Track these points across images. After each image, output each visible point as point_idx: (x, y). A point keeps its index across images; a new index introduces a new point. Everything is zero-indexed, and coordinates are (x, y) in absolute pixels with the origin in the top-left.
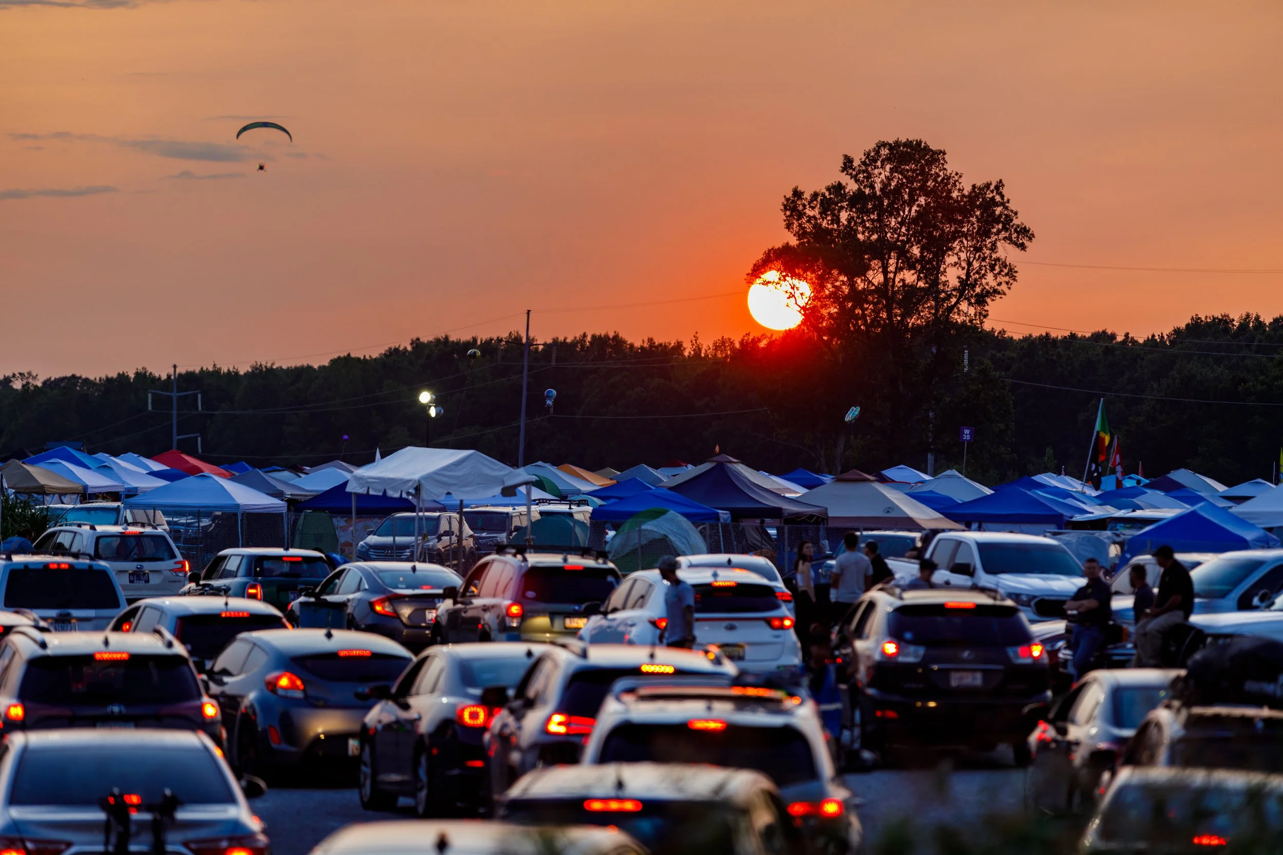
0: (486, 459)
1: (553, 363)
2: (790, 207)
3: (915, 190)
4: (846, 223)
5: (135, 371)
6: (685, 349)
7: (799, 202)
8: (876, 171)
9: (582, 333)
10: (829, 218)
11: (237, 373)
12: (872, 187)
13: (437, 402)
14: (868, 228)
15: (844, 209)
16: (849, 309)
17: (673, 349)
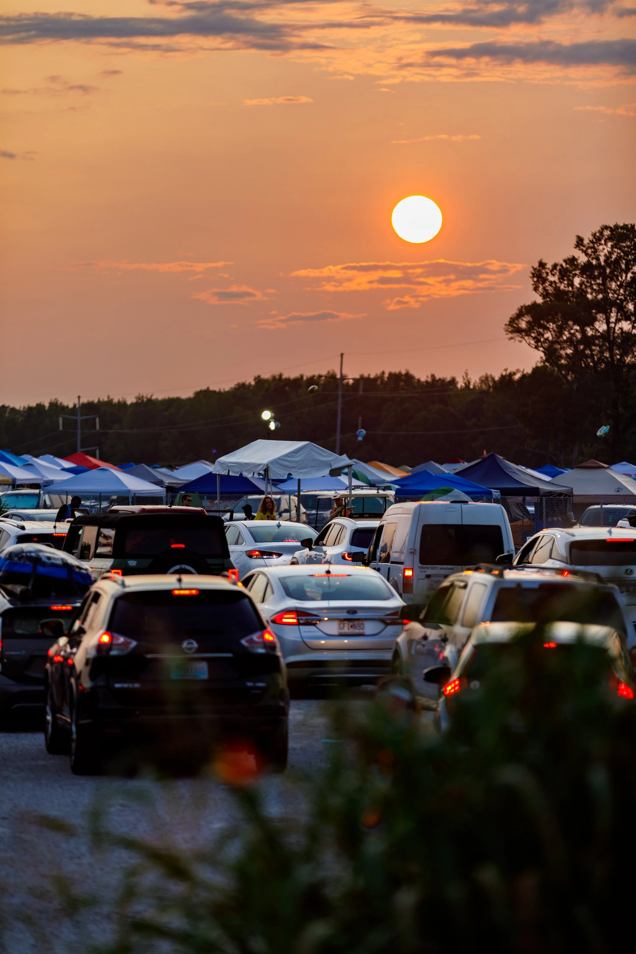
0: (317, 447)
1: (361, 393)
2: (536, 274)
3: (630, 261)
4: (578, 286)
5: (49, 401)
6: (458, 382)
7: (543, 271)
8: (601, 247)
9: (381, 371)
10: (566, 282)
11: (125, 403)
12: (598, 259)
13: (275, 419)
14: (595, 290)
15: (577, 276)
16: (581, 350)
17: (450, 382)
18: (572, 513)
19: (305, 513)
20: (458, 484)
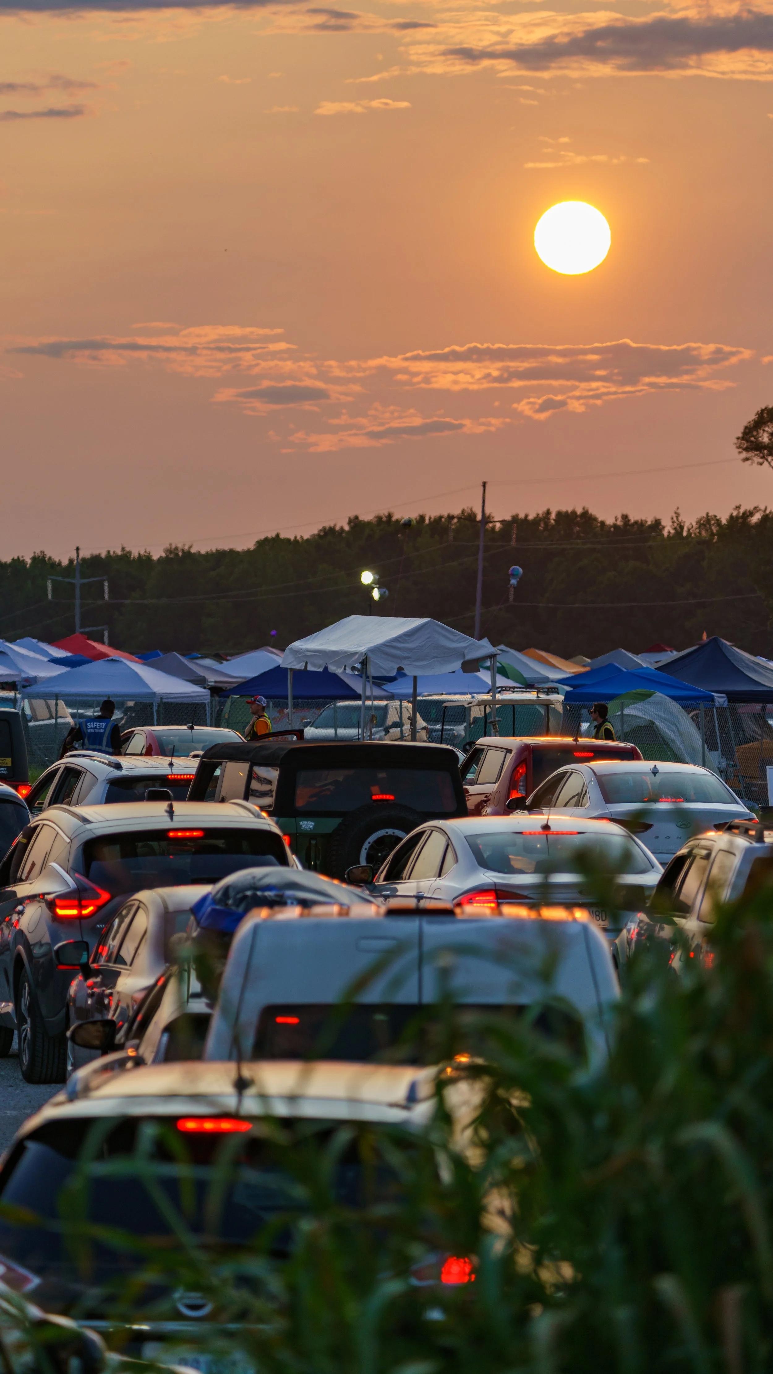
0: (444, 628)
1: (513, 543)
5: (31, 555)
6: (664, 527)
9: (545, 509)
11: (149, 558)
13: (379, 583)
17: (651, 527)
19: (424, 728)
20: (661, 685)
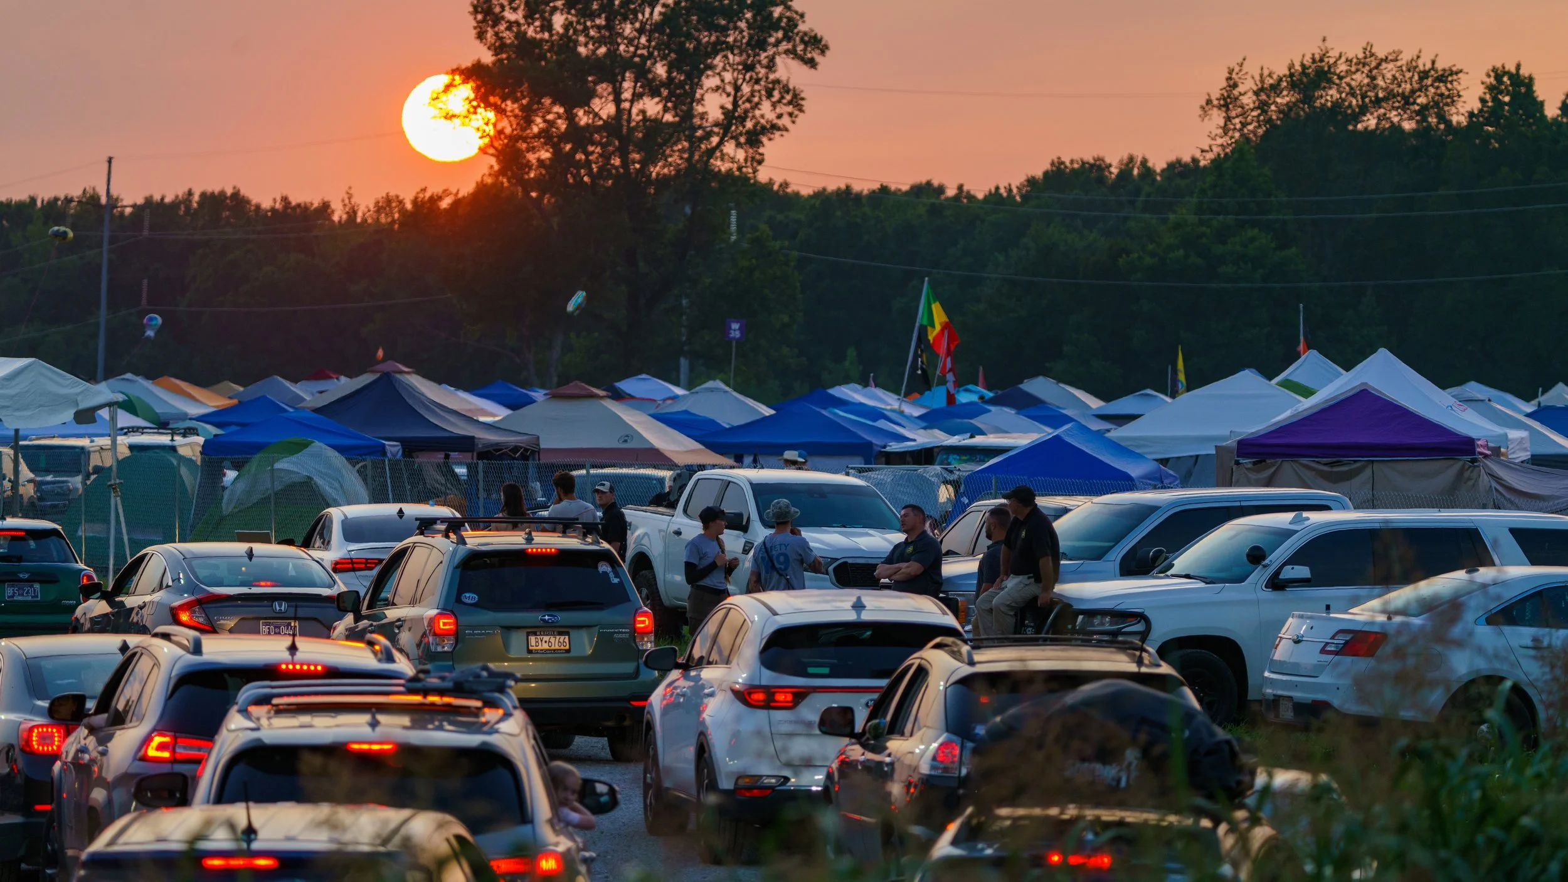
0: (51, 370)
1: (146, 233)
2: (481, 8)
4: (561, 31)
6: (333, 212)
9: (186, 190)
10: (537, 23)
14: (592, 38)
15: (558, 11)
16: (568, 153)
17: (317, 210)
18: (538, 483)
19: (29, 481)
20: (321, 432)
